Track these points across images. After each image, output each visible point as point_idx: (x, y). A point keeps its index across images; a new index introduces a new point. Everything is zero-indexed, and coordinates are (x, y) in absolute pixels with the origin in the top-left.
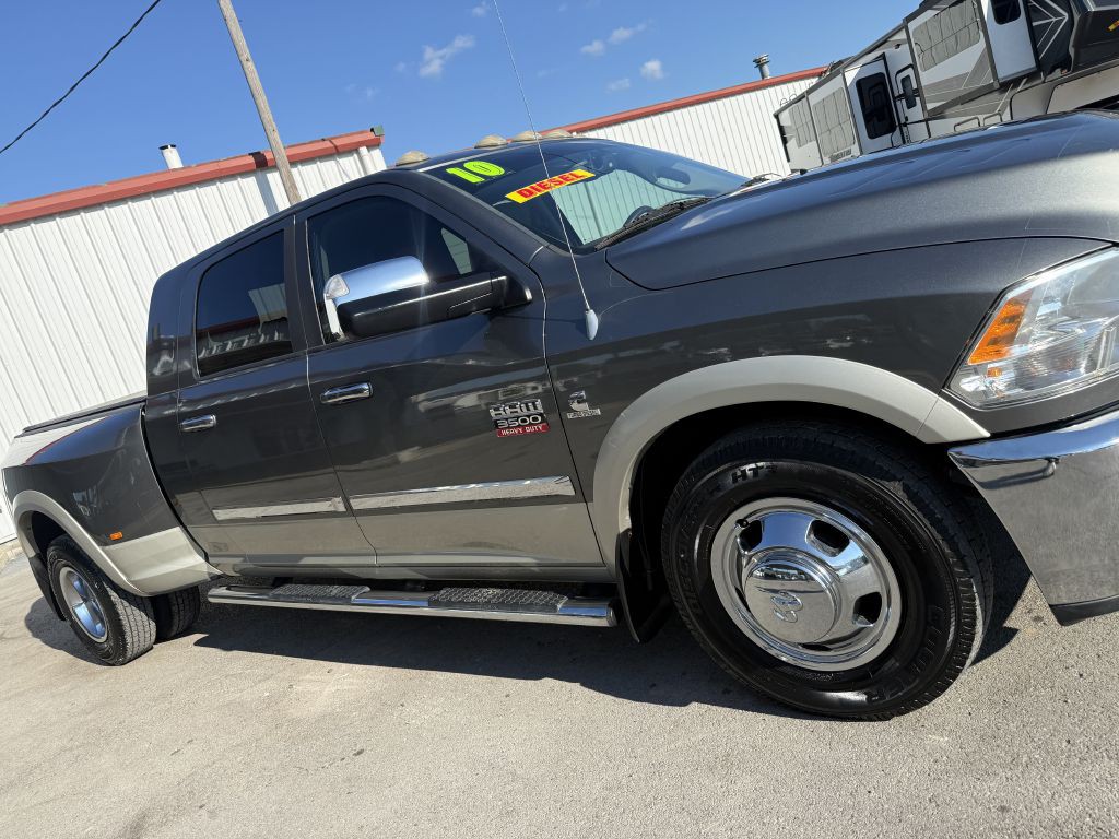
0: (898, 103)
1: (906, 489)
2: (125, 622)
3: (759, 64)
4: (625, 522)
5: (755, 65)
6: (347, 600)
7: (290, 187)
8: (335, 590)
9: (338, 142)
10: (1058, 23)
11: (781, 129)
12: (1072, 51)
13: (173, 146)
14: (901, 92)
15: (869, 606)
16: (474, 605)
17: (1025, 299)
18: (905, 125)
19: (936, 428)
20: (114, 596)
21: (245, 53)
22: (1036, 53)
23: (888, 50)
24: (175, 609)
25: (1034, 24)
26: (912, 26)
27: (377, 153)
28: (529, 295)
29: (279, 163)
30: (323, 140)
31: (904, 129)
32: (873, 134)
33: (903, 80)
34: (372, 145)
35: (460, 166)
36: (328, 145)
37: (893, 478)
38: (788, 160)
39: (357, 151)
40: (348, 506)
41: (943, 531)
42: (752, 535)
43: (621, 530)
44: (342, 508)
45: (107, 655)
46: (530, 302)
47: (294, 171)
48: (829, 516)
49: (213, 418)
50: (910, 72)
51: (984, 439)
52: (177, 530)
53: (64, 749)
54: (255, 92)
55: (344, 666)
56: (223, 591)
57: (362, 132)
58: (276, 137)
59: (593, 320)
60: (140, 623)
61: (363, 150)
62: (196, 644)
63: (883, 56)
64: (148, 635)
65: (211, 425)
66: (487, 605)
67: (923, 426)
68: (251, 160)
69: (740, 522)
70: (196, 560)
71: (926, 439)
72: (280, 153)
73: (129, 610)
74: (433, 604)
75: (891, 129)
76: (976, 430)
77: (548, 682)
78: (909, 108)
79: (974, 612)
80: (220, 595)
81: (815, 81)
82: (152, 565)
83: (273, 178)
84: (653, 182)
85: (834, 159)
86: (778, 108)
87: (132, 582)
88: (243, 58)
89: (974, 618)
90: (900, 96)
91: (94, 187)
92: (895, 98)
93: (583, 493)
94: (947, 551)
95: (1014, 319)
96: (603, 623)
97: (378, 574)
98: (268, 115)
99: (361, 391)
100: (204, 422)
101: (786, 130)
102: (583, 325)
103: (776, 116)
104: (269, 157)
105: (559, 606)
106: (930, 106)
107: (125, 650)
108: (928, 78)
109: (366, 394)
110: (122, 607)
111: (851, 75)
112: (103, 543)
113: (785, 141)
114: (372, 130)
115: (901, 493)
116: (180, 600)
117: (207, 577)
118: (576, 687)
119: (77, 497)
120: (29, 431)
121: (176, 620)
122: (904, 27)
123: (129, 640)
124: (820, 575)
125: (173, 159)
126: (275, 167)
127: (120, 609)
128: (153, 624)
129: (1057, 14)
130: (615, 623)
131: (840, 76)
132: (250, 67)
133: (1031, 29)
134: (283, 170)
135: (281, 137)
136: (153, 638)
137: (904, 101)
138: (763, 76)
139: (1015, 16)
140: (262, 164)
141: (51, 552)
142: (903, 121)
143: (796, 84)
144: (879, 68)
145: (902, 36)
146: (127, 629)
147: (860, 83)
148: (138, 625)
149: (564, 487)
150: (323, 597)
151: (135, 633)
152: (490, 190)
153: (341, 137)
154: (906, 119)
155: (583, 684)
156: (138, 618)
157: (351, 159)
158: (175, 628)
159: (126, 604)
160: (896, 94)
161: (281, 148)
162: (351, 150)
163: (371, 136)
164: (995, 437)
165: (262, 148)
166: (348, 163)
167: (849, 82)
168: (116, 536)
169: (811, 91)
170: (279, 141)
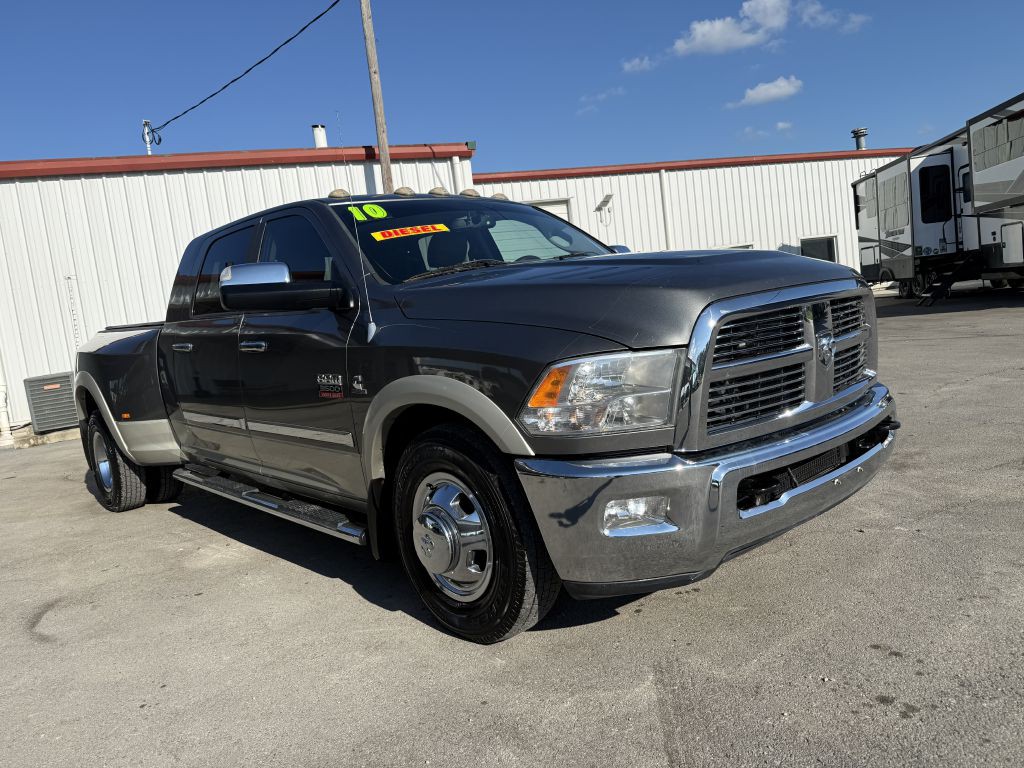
0: (957, 195)
2: (123, 480)
3: (857, 135)
4: (379, 472)
5: (852, 135)
6: (238, 493)
7: (387, 179)
8: (238, 486)
9: (436, 149)
11: (857, 198)
13: (323, 127)
14: (961, 186)
15: (481, 558)
16: (298, 514)
17: (564, 371)
18: (960, 216)
19: (507, 444)
20: (120, 459)
21: (375, 67)
23: (956, 145)
24: (163, 481)
26: (974, 128)
27: (467, 163)
28: (352, 305)
29: (382, 158)
30: (425, 145)
31: (959, 220)
32: (927, 218)
33: (965, 175)
34: (464, 156)
35: (360, 207)
36: (428, 150)
38: (858, 228)
39: (451, 159)
40: (247, 425)
43: (374, 478)
44: (244, 428)
45: (109, 502)
46: (352, 309)
47: (395, 168)
48: (468, 493)
49: (191, 346)
50: (967, 170)
52: (165, 421)
54: (375, 99)
55: (239, 544)
56: (187, 474)
57: (458, 144)
58: (384, 138)
59: (373, 328)
60: (134, 484)
61: (456, 159)
62: (171, 510)
63: (951, 151)
64: (138, 494)
65: (188, 350)
66: (304, 516)
68: (363, 151)
69: (429, 485)
70: (172, 447)
72: (385, 152)
73: (128, 473)
74: (280, 509)
75: (945, 217)
76: (527, 450)
77: (338, 581)
78: (965, 202)
80: (184, 476)
81: (893, 159)
82: (144, 443)
83: (377, 168)
84: (548, 238)
85: (889, 234)
86: (857, 178)
87: (132, 453)
88: (373, 70)
90: (960, 189)
92: (955, 191)
93: (358, 447)
94: (513, 527)
95: (556, 383)
96: (355, 540)
97: (268, 481)
98: (381, 119)
99: (260, 347)
100: (185, 347)
101: (861, 200)
103: (854, 186)
104: (377, 151)
105: (340, 525)
106: (978, 204)
107: (120, 502)
108: (979, 178)
109: (262, 350)
110: (124, 469)
111: (916, 163)
112: (118, 418)
113: (857, 210)
114: (467, 144)
117: (179, 460)
118: (349, 588)
119: (112, 384)
120: (110, 329)
121: (163, 489)
122: (966, 130)
123: (124, 494)
124: (450, 532)
125: (321, 138)
126: (378, 161)
127: (122, 470)
128: (144, 487)
130: (365, 544)
131: (907, 162)
132: (376, 78)
134: (384, 165)
135: (388, 137)
136: (143, 498)
137: (962, 195)
138: (858, 146)
140: (370, 156)
141: (91, 419)
142: (958, 212)
143: (874, 160)
144: (945, 160)
145: (965, 136)
146: (124, 486)
147: (924, 171)
149: (347, 440)
150: (229, 489)
151: (129, 491)
152: (366, 227)
153: (439, 145)
154: (962, 212)
155: (354, 587)
156: (134, 481)
157: (445, 164)
159: (127, 467)
160: (957, 187)
161: (387, 145)
162: (446, 157)
163: (465, 149)
164: (537, 456)
165: (373, 144)
166: (442, 167)
167: (912, 170)
168: (126, 416)
169: (879, 170)
170: (386, 140)
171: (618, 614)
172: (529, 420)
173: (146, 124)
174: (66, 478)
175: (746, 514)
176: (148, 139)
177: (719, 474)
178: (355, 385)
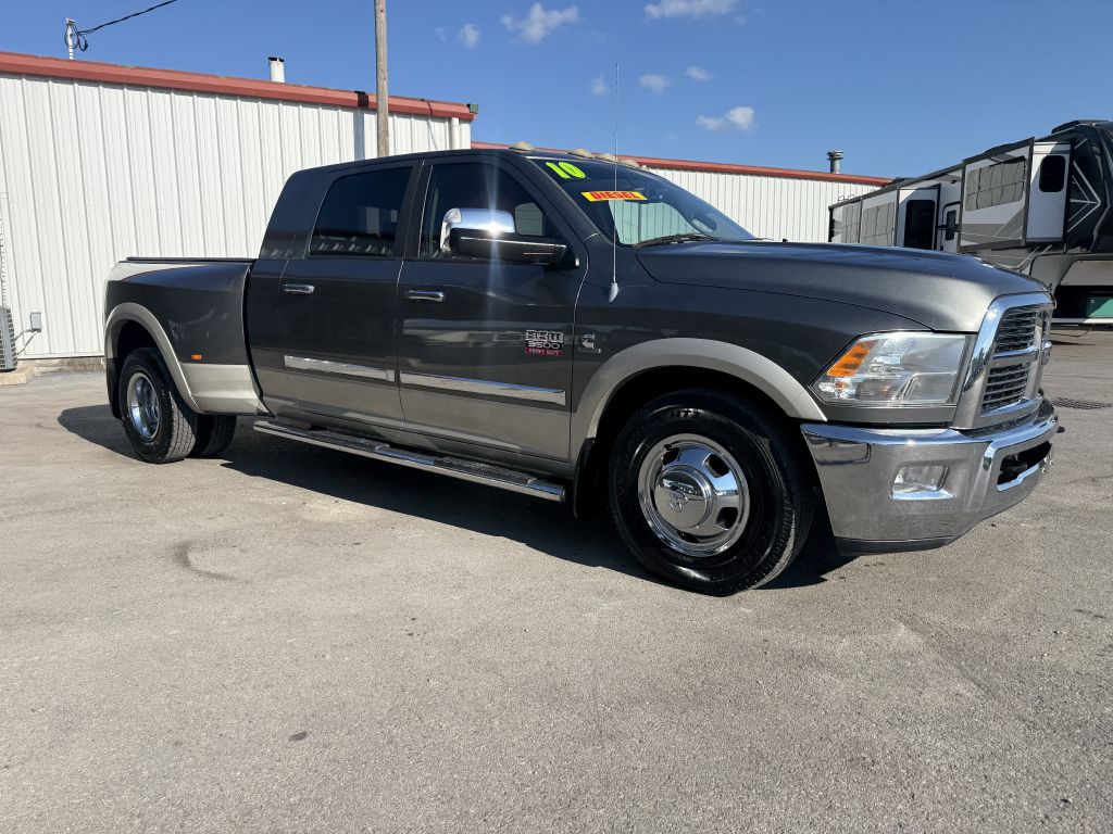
0: (939, 232)
1: (771, 444)
2: (175, 428)
3: (833, 157)
4: (592, 433)
5: (829, 157)
6: (371, 449)
7: (383, 132)
8: (363, 441)
9: (435, 107)
10: (1092, 206)
11: (832, 222)
12: (1095, 234)
13: (282, 60)
14: (945, 223)
15: (728, 516)
16: (469, 470)
17: (871, 344)
19: (797, 408)
20: (174, 406)
21: (382, 5)
22: (1066, 225)
23: (944, 183)
24: (214, 431)
25: (1072, 201)
26: (969, 168)
27: (466, 127)
28: (577, 263)
29: (380, 109)
30: (423, 100)
33: (949, 214)
34: (465, 119)
35: (556, 163)
36: (425, 106)
37: (764, 435)
39: (450, 120)
40: (397, 377)
41: (784, 475)
42: (672, 455)
43: (589, 436)
44: (392, 379)
46: (577, 267)
47: (390, 119)
48: (724, 454)
49: (312, 288)
50: (957, 207)
51: (822, 422)
52: (246, 368)
53: (114, 499)
54: (379, 40)
55: (348, 502)
56: (265, 423)
57: (459, 105)
58: (384, 84)
59: (615, 289)
60: (185, 434)
61: (456, 121)
62: (222, 465)
63: (938, 187)
64: (186, 447)
65: (308, 292)
66: (479, 472)
67: (791, 406)
68: (355, 97)
69: (667, 446)
70: (250, 396)
71: (790, 413)
72: (384, 101)
73: (181, 420)
74: (437, 463)
76: (820, 415)
77: (502, 539)
78: (947, 239)
79: (789, 531)
80: (262, 426)
81: (877, 189)
82: (216, 388)
83: (370, 120)
86: (835, 202)
87: (195, 398)
88: (380, 8)
89: (789, 536)
90: (943, 226)
91: (213, 76)
92: (937, 228)
93: (571, 406)
94: (784, 488)
95: (860, 356)
96: (557, 498)
98: (383, 64)
99: (437, 296)
100: (304, 289)
101: (836, 225)
102: (608, 291)
103: (831, 209)
104: (372, 99)
105: (529, 481)
106: (964, 243)
108: (969, 217)
109: (440, 300)
110: (177, 415)
111: (905, 194)
113: (831, 234)
114: (469, 106)
115: (767, 446)
116: (220, 427)
117: (255, 411)
120: (131, 260)
121: (210, 443)
122: (962, 167)
123: (173, 444)
124: (706, 488)
125: (278, 72)
126: (374, 110)
127: (175, 418)
128: (194, 440)
129: (1092, 198)
130: (564, 500)
131: (895, 192)
132: (382, 17)
133: (1068, 204)
134: (381, 115)
135: (390, 86)
136: (189, 451)
137: (944, 232)
138: (832, 169)
139: (1057, 188)
140: (363, 104)
141: (129, 358)
143: (860, 186)
144: (931, 196)
145: (959, 174)
146: (175, 435)
147: (911, 204)
148: (184, 435)
149: (560, 398)
151: (179, 440)
152: (572, 185)
153: (439, 102)
155: (527, 545)
156: (186, 430)
157: (442, 125)
158: (207, 450)
159: (181, 415)
160: (940, 224)
161: (386, 95)
162: (445, 117)
163: (466, 111)
164: (830, 422)
165: (369, 90)
166: (439, 127)
167: (901, 200)
168: (196, 357)
169: (866, 197)
170: (386, 88)
171: (825, 580)
172: (826, 387)
173: (70, 24)
174: (39, 425)
175: (1001, 488)
176: (70, 42)
177: (990, 452)
178: (585, 344)
